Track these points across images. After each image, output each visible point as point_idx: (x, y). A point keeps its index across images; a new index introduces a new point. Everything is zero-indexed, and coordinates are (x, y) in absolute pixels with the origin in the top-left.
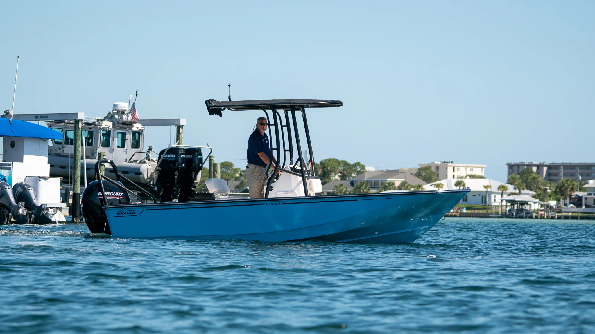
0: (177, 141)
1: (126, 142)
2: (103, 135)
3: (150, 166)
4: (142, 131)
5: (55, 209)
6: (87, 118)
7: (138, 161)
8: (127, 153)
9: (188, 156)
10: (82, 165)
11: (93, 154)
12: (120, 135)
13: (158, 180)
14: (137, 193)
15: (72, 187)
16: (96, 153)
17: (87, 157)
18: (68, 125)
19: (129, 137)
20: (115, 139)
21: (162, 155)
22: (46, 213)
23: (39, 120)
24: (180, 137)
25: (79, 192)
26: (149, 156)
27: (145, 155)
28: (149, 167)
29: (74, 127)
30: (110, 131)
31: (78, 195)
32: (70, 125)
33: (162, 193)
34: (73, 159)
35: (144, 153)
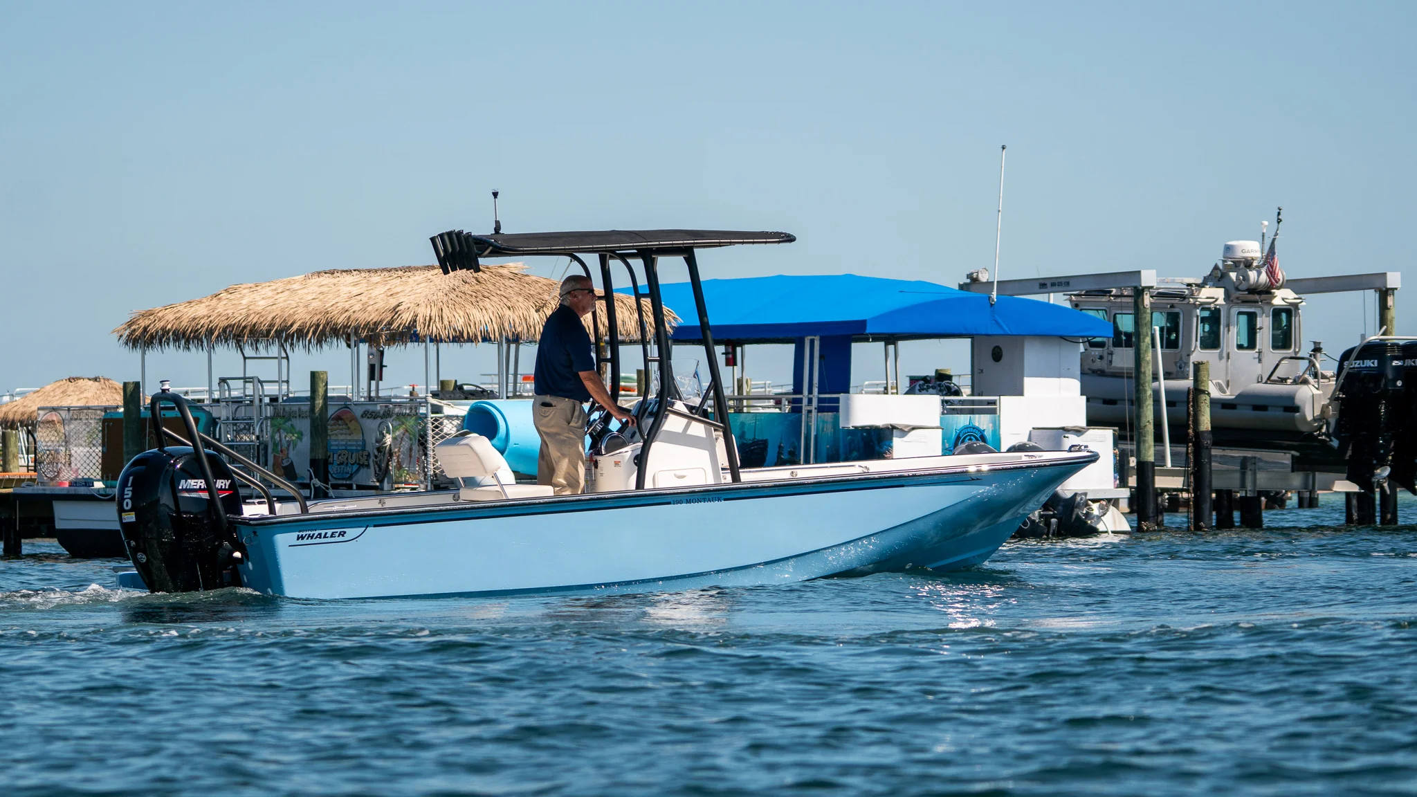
0: (1381, 328)
1: (1258, 335)
2: (1204, 320)
3: (1317, 389)
4: (1296, 306)
5: (1104, 503)
6: (1163, 281)
7: (1288, 378)
8: (1263, 360)
9: (1409, 362)
10: (1156, 393)
11: (1180, 368)
12: (1244, 319)
13: (1338, 422)
14: (1289, 456)
15: (1134, 447)
16: (1187, 364)
17: (1168, 376)
18: (1119, 300)
19: (1265, 323)
20: (1231, 328)
21: (1346, 363)
22: (1087, 515)
23: (1049, 293)
24: (1389, 317)
25: (1152, 459)
26: (1314, 365)
27: (1305, 364)
28: (1316, 392)
29: (1133, 305)
30: (1219, 310)
31: (1150, 466)
32: (1124, 300)
33: (1349, 453)
34: (1134, 380)
35: (1303, 358)
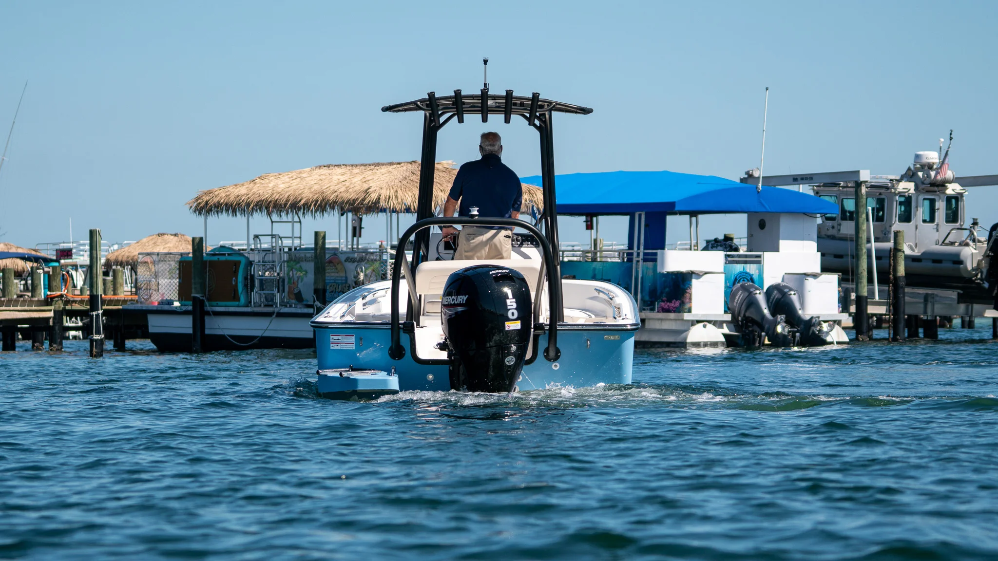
1: (937, 214)
2: (901, 203)
3: (975, 249)
4: (961, 195)
5: (832, 323)
6: (874, 178)
7: (956, 242)
8: (940, 230)
10: (869, 252)
11: (885, 235)
12: (927, 203)
13: (989, 271)
14: (956, 293)
15: (854, 286)
16: (889, 232)
17: (877, 240)
18: (845, 190)
19: (941, 205)
20: (919, 209)
21: (994, 233)
22: (820, 331)
23: (799, 184)
25: (865, 294)
26: (973, 234)
27: (967, 233)
29: (854, 193)
30: (911, 197)
31: (864, 299)
32: (848, 189)
34: (854, 243)
